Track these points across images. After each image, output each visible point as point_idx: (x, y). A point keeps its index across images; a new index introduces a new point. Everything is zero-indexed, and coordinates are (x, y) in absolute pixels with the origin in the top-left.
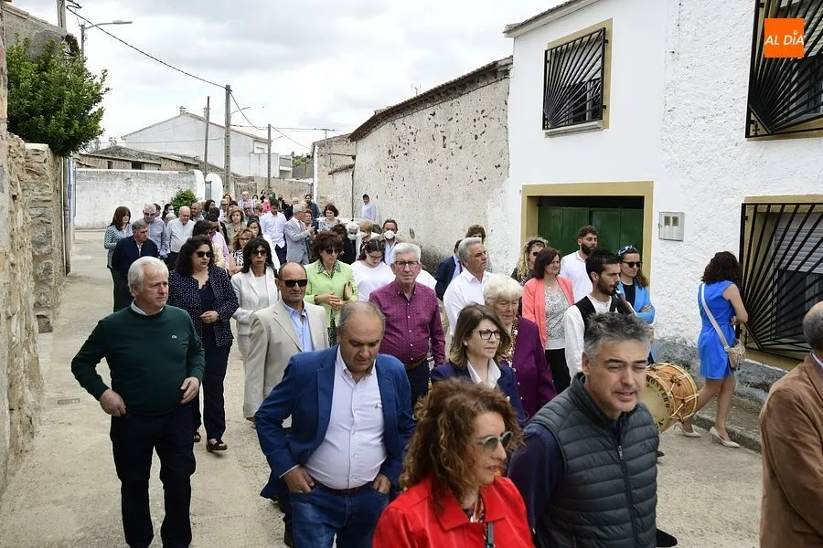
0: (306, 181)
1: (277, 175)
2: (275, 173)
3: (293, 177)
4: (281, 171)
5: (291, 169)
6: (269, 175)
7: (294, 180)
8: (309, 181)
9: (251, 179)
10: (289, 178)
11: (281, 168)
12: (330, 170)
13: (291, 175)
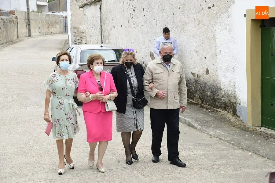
0: (61, 14)
1: (35, 9)
2: (33, 7)
3: (50, 10)
4: (39, 6)
5: (46, 4)
6: (28, 9)
7: (50, 13)
8: (64, 14)
9: (12, 13)
10: (46, 12)
11: (39, 3)
12: (81, 4)
13: (47, 8)
